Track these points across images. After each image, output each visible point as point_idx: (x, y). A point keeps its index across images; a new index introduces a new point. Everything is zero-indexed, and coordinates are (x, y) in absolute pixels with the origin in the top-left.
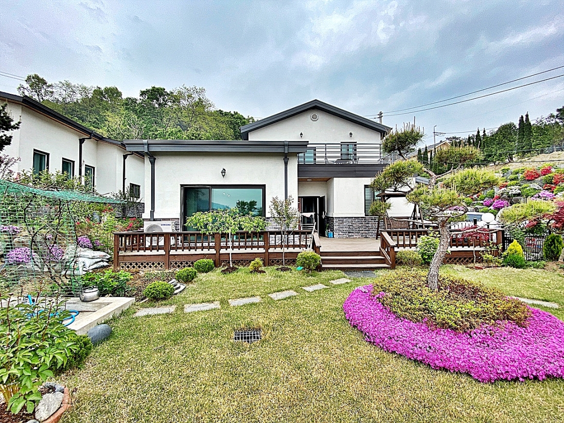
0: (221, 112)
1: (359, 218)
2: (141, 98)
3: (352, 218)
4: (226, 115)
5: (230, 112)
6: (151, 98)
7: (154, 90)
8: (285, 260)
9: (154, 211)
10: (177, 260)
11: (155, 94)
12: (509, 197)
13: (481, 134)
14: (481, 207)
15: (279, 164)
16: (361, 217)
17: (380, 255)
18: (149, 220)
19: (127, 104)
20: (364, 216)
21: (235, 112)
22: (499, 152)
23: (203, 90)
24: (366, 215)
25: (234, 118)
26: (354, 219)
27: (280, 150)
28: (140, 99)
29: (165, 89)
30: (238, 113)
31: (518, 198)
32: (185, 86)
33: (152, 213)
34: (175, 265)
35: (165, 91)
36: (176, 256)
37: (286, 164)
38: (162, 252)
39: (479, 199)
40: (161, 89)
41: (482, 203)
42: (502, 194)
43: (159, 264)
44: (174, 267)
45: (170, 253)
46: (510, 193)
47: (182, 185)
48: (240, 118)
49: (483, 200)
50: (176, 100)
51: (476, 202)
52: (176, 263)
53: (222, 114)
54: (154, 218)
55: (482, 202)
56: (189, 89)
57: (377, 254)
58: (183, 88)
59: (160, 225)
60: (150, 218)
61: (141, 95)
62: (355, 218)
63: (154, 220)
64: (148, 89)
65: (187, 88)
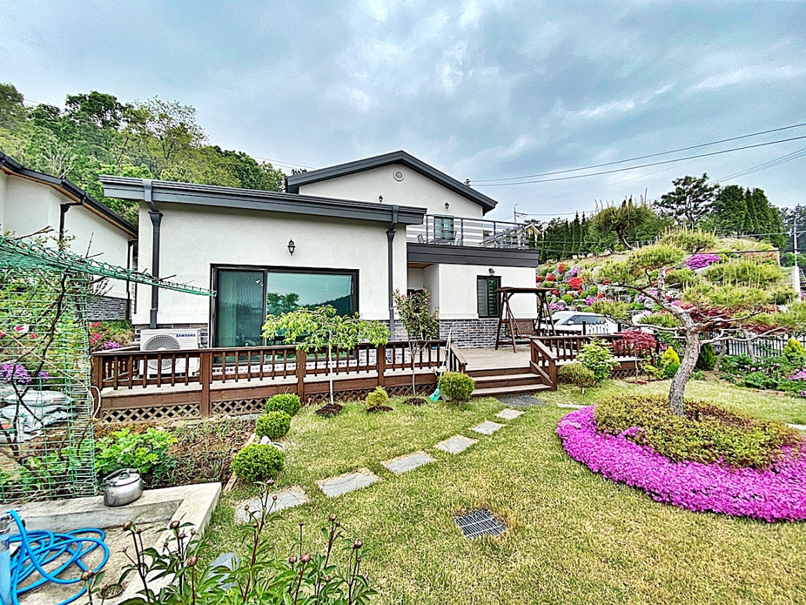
0: (218, 149)
1: (471, 320)
2: (68, 108)
3: (463, 320)
4: (227, 155)
5: (234, 152)
6: (90, 110)
7: (95, 96)
8: (416, 386)
9: (157, 310)
10: (225, 398)
11: (98, 104)
12: (614, 294)
13: (581, 218)
14: (584, 306)
15: (379, 239)
16: (474, 320)
17: (531, 372)
18: (148, 326)
19: (38, 116)
20: (477, 318)
21: (240, 153)
22: (601, 241)
23: (191, 111)
24: (480, 317)
25: (242, 161)
26: (464, 322)
27: (386, 218)
28: (66, 110)
29: (116, 99)
30: (247, 154)
31: (625, 296)
32: (158, 99)
33: (154, 314)
34: (220, 408)
35: (117, 101)
36: (223, 392)
37: (390, 240)
38: (196, 386)
39: (580, 296)
40: (110, 98)
41: (584, 302)
42: (607, 291)
43: (188, 408)
44: (218, 411)
45: (211, 388)
46: (615, 291)
47: (212, 266)
48: (249, 163)
49: (585, 298)
50: (138, 118)
51: (577, 300)
52: (223, 405)
53: (221, 153)
54: (158, 323)
55: (584, 300)
56: (165, 105)
57: (527, 371)
58: (154, 101)
59: (175, 337)
60: (149, 323)
61: (68, 102)
62: (466, 320)
63: (159, 327)
64: (83, 94)
65: (162, 103)
